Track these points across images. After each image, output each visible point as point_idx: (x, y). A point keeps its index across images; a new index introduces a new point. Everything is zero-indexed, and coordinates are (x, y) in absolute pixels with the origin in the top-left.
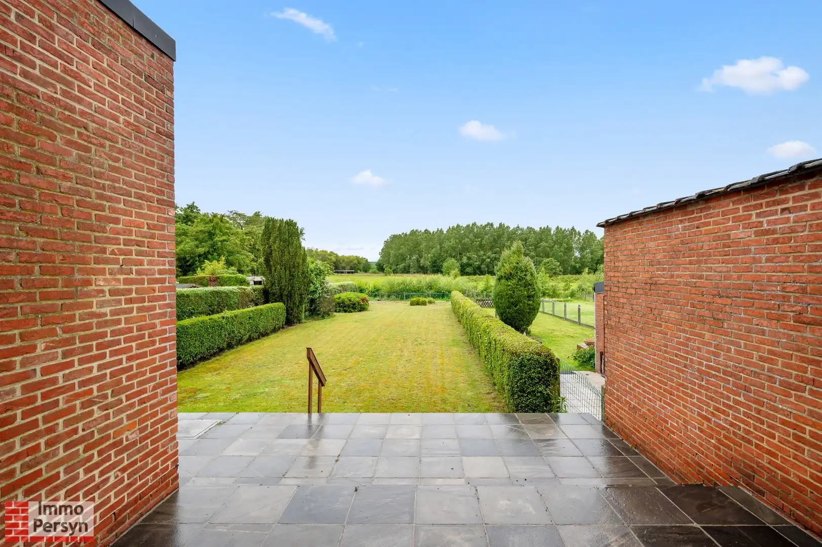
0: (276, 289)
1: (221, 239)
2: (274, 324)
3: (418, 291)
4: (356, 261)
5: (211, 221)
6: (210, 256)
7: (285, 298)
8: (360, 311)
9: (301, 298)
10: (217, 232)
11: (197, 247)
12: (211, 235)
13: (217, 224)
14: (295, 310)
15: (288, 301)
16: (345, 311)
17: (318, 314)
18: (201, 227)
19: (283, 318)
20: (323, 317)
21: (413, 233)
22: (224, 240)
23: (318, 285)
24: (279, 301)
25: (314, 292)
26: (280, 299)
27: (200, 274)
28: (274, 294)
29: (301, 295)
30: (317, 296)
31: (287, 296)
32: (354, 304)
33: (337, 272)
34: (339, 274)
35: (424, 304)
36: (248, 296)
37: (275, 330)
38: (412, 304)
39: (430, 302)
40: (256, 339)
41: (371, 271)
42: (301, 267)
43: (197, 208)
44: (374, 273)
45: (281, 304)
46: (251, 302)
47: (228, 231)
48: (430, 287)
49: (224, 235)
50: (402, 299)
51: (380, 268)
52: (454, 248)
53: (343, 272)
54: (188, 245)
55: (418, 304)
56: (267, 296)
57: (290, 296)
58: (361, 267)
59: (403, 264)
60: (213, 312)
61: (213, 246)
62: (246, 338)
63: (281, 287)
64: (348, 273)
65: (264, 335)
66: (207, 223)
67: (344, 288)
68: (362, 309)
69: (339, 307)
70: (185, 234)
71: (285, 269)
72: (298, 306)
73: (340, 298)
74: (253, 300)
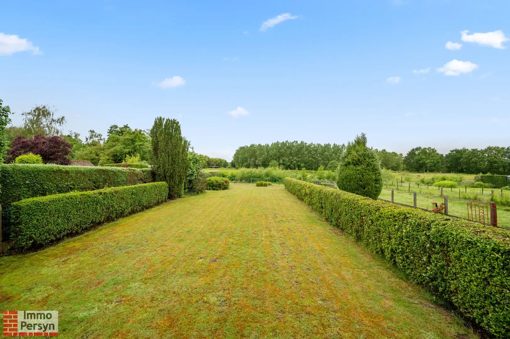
0: (161, 171)
1: (139, 144)
2: (157, 199)
3: (259, 177)
4: (219, 161)
5: (134, 133)
6: (132, 154)
7: (168, 178)
8: (224, 189)
9: (181, 179)
10: (137, 139)
11: (125, 148)
12: (133, 141)
13: (137, 135)
14: (176, 187)
15: (170, 180)
16: (214, 190)
17: (194, 191)
18: (128, 137)
19: (165, 194)
20: (198, 193)
21: (252, 146)
22: (141, 145)
23: (194, 170)
24: (164, 181)
25: (192, 175)
26: (164, 179)
27: (124, 163)
28: (159, 175)
29: (180, 176)
30: (193, 178)
31: (170, 176)
32: (220, 185)
33: (209, 167)
34: (210, 168)
35: (265, 185)
36: (137, 175)
37: (158, 203)
38: (258, 185)
39: (270, 185)
40: (140, 211)
41: (228, 167)
42: (181, 155)
43: (129, 127)
44: (230, 168)
45: (164, 183)
46: (139, 181)
47: (144, 139)
48: (267, 175)
49: (141, 141)
50: (249, 182)
51: (233, 165)
52: (275, 155)
53: (212, 167)
54: (119, 147)
55: (261, 185)
56: (154, 176)
57: (172, 177)
58: (222, 164)
59: (246, 163)
61: (134, 148)
62: (127, 211)
63: (165, 170)
64: (215, 168)
65: (148, 207)
66: (131, 134)
67: (213, 174)
68: (226, 188)
69: (210, 186)
70: (118, 140)
71: (168, 156)
72: (178, 185)
73: (210, 180)
74: (141, 179)
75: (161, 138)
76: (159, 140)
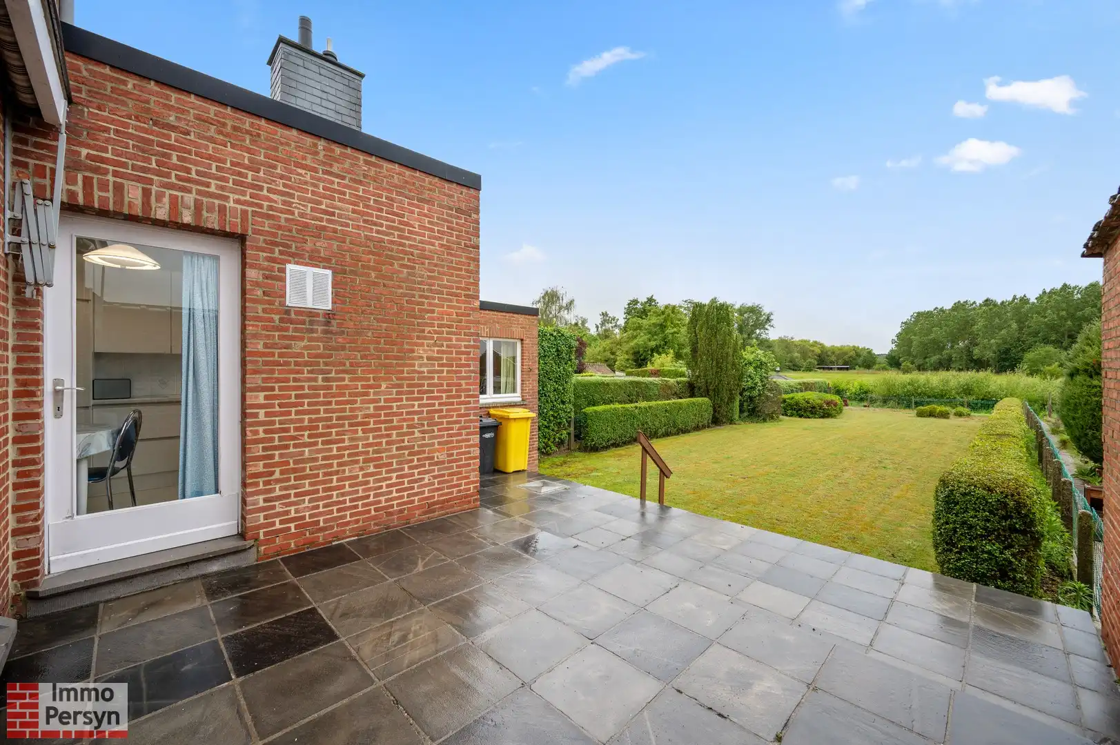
0: (701, 383)
1: (672, 331)
2: (696, 421)
3: (941, 396)
4: (852, 353)
5: (663, 313)
6: (661, 350)
7: (711, 393)
8: (823, 417)
9: (731, 394)
10: (669, 324)
11: (650, 340)
12: (663, 327)
13: (669, 315)
14: (724, 407)
15: (715, 396)
16: (801, 416)
17: (759, 416)
18: (654, 320)
19: (708, 416)
20: (764, 420)
21: (958, 307)
22: (675, 333)
23: (757, 380)
24: (705, 396)
25: (753, 388)
26: (706, 393)
27: (649, 367)
28: (699, 389)
29: (730, 390)
30: (755, 393)
31: (714, 390)
32: (814, 407)
33: (824, 368)
34: (827, 371)
35: (944, 415)
36: (670, 388)
37: (697, 428)
38: (920, 415)
39: (960, 415)
40: (675, 434)
41: (877, 366)
42: (730, 358)
43: (655, 301)
44: (884, 369)
45: (706, 399)
46: (673, 395)
47: (679, 322)
48: (967, 390)
49: (675, 327)
50: (908, 406)
51: (894, 362)
52: (1052, 327)
53: (831, 369)
54: (642, 339)
55: (931, 414)
56: (692, 389)
57: (717, 391)
58: (860, 360)
59: (938, 356)
60: (631, 402)
61: (664, 338)
62: (660, 432)
63: (707, 380)
64: (838, 369)
65: (684, 431)
66: (660, 315)
67: (807, 387)
68: (826, 415)
69: (792, 409)
70: (639, 327)
71: (712, 359)
72: (728, 403)
73: (793, 398)
74: (676, 393)
75: (701, 335)
76: (698, 337)
